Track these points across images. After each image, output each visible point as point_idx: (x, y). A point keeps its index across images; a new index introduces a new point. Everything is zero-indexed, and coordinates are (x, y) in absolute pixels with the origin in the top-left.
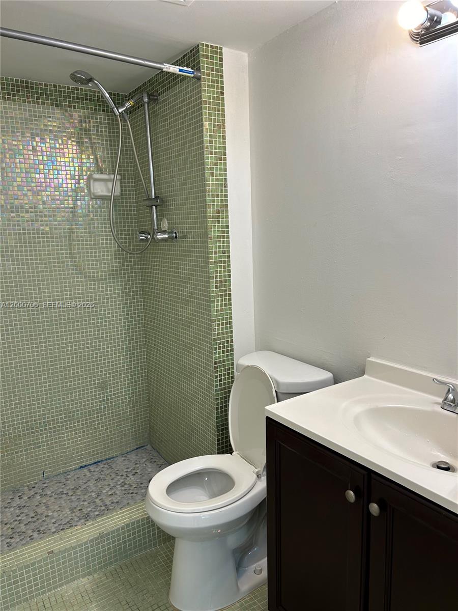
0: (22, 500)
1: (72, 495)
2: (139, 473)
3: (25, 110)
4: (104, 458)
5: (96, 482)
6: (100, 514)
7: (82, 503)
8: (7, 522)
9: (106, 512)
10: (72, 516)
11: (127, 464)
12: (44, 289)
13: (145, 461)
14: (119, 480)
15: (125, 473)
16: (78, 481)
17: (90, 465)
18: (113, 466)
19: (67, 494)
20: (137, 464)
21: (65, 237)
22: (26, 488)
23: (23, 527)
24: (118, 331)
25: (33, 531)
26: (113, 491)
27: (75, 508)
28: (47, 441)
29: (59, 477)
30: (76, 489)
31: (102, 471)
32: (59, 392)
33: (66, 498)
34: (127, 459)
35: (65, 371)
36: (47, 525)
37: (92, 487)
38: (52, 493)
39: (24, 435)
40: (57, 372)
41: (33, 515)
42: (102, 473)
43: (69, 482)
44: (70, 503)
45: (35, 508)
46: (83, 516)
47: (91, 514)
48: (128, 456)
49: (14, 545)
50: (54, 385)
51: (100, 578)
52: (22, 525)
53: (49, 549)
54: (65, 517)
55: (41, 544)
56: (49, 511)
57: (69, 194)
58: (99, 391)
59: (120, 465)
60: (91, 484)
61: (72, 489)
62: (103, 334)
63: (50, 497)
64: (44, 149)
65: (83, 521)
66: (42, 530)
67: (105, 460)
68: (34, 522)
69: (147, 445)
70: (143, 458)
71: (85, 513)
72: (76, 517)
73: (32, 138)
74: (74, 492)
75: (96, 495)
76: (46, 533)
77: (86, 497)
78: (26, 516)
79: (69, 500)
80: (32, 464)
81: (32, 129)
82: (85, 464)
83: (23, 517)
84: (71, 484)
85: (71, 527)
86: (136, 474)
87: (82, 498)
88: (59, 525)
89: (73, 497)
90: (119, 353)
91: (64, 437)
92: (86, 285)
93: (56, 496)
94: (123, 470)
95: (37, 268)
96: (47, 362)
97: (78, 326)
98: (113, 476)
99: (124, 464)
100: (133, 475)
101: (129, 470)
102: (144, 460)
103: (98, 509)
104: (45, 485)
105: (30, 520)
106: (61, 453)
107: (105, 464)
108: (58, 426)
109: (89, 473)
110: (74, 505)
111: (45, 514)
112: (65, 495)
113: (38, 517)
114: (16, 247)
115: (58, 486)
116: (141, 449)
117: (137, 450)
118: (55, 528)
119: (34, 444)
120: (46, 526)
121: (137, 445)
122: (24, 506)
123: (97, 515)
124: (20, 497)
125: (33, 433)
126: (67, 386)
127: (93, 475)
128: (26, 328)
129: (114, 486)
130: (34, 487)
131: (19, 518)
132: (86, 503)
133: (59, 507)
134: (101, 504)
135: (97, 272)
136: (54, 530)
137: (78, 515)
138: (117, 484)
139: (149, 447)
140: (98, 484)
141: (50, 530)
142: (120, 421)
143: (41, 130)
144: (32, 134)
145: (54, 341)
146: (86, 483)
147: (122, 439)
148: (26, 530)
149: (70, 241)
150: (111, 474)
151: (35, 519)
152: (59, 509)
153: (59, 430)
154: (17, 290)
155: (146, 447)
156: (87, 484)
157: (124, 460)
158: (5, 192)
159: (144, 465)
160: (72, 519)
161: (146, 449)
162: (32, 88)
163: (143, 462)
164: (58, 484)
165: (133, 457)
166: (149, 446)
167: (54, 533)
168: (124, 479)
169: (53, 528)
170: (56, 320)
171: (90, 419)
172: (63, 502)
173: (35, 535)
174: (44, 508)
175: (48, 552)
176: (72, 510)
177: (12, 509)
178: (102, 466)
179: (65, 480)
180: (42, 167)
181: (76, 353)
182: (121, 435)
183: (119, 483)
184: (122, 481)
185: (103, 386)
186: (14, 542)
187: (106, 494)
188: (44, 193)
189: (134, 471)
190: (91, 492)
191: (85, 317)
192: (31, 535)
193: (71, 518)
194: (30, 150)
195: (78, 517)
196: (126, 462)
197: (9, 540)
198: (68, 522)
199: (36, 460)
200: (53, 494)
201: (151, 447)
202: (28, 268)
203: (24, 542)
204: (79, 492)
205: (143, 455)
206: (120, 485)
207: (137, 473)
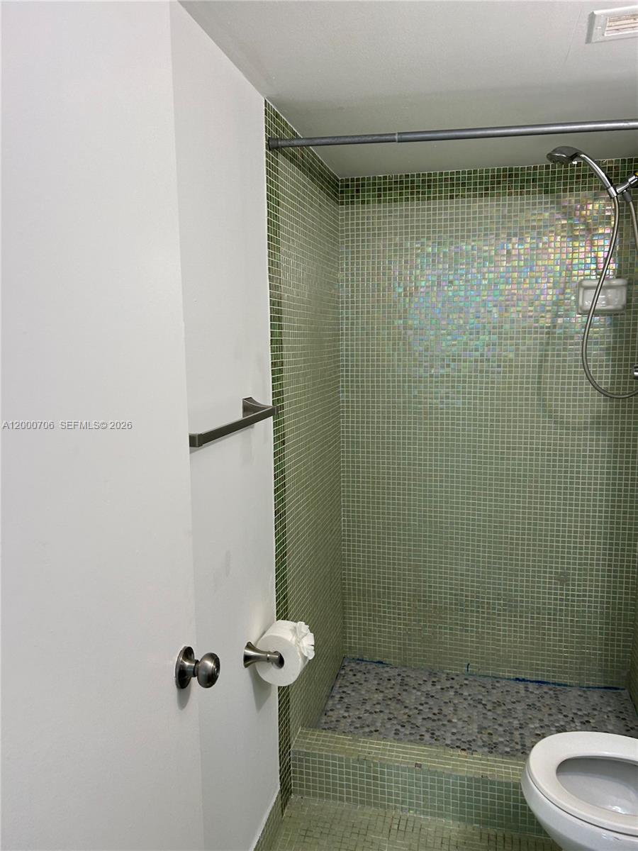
0: (434, 688)
1: (490, 710)
2: (593, 725)
3: (504, 205)
4: (551, 680)
5: (527, 707)
6: (511, 752)
7: (496, 727)
8: (407, 705)
9: (520, 754)
10: (477, 737)
11: (581, 703)
12: (497, 432)
13: (610, 711)
14: (558, 721)
15: (572, 716)
16: (506, 696)
17: (531, 682)
18: (561, 697)
19: (485, 705)
20: (595, 709)
21: (534, 367)
22: (445, 675)
23: (419, 721)
24: (595, 506)
25: (427, 731)
26: (543, 731)
27: (486, 728)
28: (477, 627)
29: (487, 678)
30: (499, 704)
31: (542, 697)
32: (500, 569)
33: (481, 710)
34: (585, 695)
35: (512, 544)
36: (445, 732)
37: (518, 712)
38: (470, 695)
39: (451, 609)
40: (501, 543)
41: (436, 711)
42: (540, 699)
43: (494, 691)
44: (482, 719)
45: (443, 704)
46: (489, 744)
47: (500, 747)
48: (588, 693)
49: (401, 735)
50: (495, 558)
51: (473, 834)
52: (420, 717)
53: (420, 760)
54: (469, 734)
55: (414, 749)
56: (455, 716)
57: (548, 308)
58: (555, 584)
59: (570, 700)
60: (519, 707)
61: (494, 703)
62: (571, 505)
63: (465, 699)
64: (522, 251)
65: (486, 749)
66: (437, 734)
67: (553, 683)
68: (434, 720)
69: (624, 689)
70: (610, 706)
71: (494, 741)
72: (480, 740)
73: (508, 240)
74: (494, 708)
75: (518, 726)
76: (439, 740)
77: (505, 721)
78: (430, 708)
79: (484, 714)
80: (456, 650)
81: (509, 228)
82: (523, 676)
83: (425, 708)
84: (496, 695)
85: (469, 749)
86: (587, 724)
87: (500, 720)
88: (457, 739)
89: (489, 713)
90: (593, 538)
91: (499, 630)
92: (555, 434)
93: (471, 702)
94: (571, 709)
95: (492, 404)
96: (490, 526)
97: (536, 487)
98: (554, 711)
99: (577, 701)
100: (581, 722)
101: (579, 713)
102: (609, 709)
103: (511, 745)
104: (466, 682)
105: (431, 715)
106: (493, 649)
107: (551, 690)
108: (494, 614)
109: (524, 692)
110: (486, 724)
111: (449, 717)
112: (481, 706)
113: (441, 717)
114: (470, 377)
115: (479, 690)
116: (612, 691)
117: (606, 690)
118: (452, 740)
119: (461, 625)
120: (443, 733)
121: (606, 682)
122: (432, 696)
123: (507, 752)
124: (434, 684)
125: (462, 610)
126: (511, 565)
127: (528, 697)
128: (469, 478)
129: (548, 726)
130: (453, 679)
131: (421, 708)
132: (501, 729)
133: (469, 717)
134: (518, 740)
135: (574, 417)
136: (448, 742)
137: (484, 739)
138: (553, 725)
139: (625, 693)
140: (529, 712)
141: (444, 739)
142: (583, 638)
143: (521, 228)
144: (509, 235)
145: (502, 501)
146: (514, 703)
147: (582, 663)
148: (422, 725)
149: (540, 372)
150: (552, 707)
151: (435, 718)
152: (466, 720)
153: (494, 619)
154: (464, 430)
155: (619, 691)
156: (514, 705)
157: (580, 695)
158: (466, 309)
159: (606, 717)
160: (474, 740)
161: (620, 694)
162: (517, 175)
163: (606, 711)
164: (480, 688)
165: (595, 697)
166: (626, 691)
167: (447, 745)
168: (567, 722)
169: (450, 739)
170: (508, 475)
171: (538, 618)
172: (476, 714)
173: (427, 736)
174: (452, 709)
175: (416, 764)
176: (481, 729)
177: (419, 693)
178: (545, 690)
179: (491, 687)
180: (516, 275)
181: (530, 524)
182: (582, 658)
183: (557, 725)
184: (562, 723)
185: (563, 579)
186: (402, 732)
187: (531, 730)
188: (512, 309)
189: (586, 719)
190: (514, 718)
191: (548, 477)
192: (423, 734)
193: (474, 738)
194: (503, 255)
195: (483, 742)
196: (582, 701)
197: (399, 727)
198: (469, 741)
199: (462, 645)
200: (469, 698)
201: (628, 694)
202: (481, 404)
203: (412, 738)
204: (499, 710)
205: (611, 701)
206: (556, 727)
207: (590, 722)
